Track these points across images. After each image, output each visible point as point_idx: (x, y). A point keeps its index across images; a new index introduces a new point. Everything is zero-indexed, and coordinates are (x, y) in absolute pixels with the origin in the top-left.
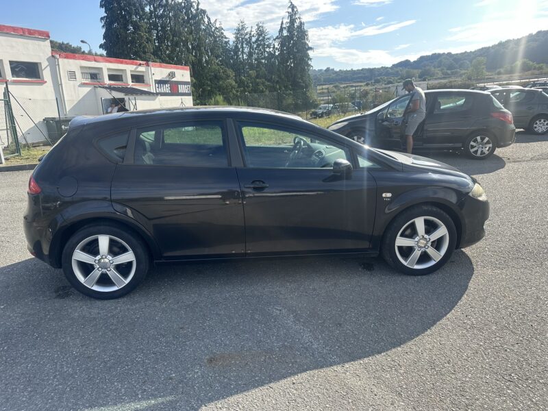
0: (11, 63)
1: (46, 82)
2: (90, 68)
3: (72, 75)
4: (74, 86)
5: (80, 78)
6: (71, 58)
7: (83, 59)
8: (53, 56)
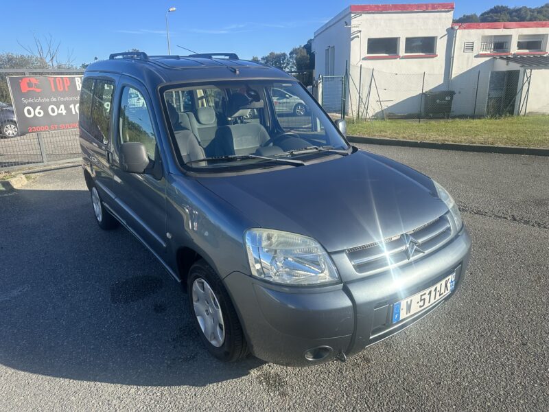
0: (408, 40)
1: (437, 56)
2: (495, 36)
3: (470, 46)
4: (468, 58)
5: (478, 49)
6: (473, 28)
7: (488, 28)
8: (452, 28)
